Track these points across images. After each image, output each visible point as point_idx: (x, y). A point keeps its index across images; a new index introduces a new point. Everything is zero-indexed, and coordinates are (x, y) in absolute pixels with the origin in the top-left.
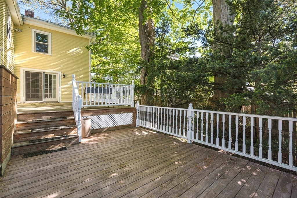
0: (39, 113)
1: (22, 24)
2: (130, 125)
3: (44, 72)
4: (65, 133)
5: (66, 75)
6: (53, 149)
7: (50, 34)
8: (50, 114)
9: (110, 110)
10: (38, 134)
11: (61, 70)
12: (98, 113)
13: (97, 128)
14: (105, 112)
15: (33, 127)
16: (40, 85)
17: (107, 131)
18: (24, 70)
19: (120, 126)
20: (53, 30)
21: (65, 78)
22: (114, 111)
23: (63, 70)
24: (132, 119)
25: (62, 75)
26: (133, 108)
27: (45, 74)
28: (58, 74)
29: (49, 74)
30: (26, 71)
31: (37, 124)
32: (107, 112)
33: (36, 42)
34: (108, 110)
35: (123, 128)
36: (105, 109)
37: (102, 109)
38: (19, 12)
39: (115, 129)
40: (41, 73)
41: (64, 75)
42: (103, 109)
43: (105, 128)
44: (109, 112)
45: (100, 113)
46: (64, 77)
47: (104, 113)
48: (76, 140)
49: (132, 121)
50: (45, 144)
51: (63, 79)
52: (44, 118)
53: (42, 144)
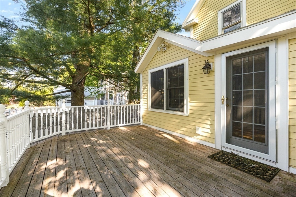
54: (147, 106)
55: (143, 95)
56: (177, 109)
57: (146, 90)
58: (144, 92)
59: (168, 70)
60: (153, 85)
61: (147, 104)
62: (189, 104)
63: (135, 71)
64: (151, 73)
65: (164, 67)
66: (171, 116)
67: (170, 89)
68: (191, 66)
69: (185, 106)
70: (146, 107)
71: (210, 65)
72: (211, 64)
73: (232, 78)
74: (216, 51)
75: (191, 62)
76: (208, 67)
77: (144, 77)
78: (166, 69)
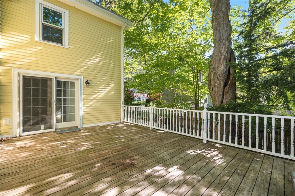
3: (55, 78)
5: (91, 82)
7: (67, 12)
11: (83, 74)
16: (48, 100)
18: (19, 74)
20: (71, 6)
21: (90, 87)
23: (85, 74)
25: (85, 81)
27: (57, 81)
28: (77, 79)
29: (63, 80)
30: (23, 76)
33: (42, 23)
40: (51, 79)
41: (87, 82)
46: (87, 85)
51: (87, 89)
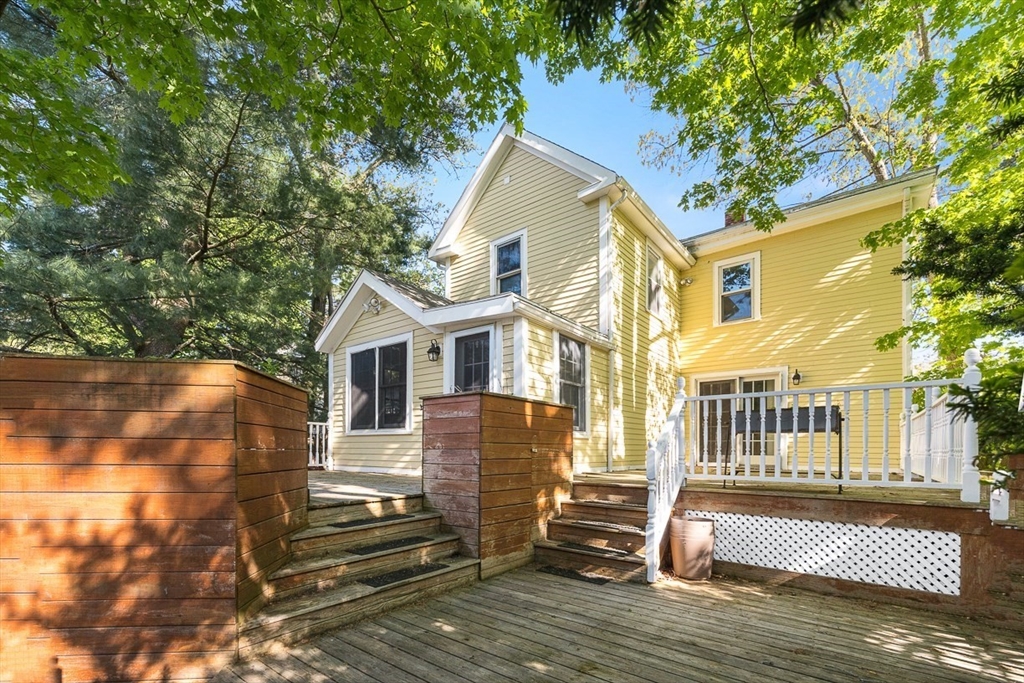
0: (603, 486)
1: (692, 261)
2: (936, 598)
3: (740, 378)
4: (629, 544)
5: (806, 374)
6: (588, 575)
7: (758, 255)
8: (623, 490)
9: (805, 503)
10: (581, 532)
11: (788, 361)
12: (754, 506)
13: (752, 563)
14: (783, 508)
15: (585, 515)
17: (791, 587)
19: (862, 585)
20: (764, 240)
21: (801, 384)
22: (827, 510)
23: (792, 360)
24: (956, 567)
25: (792, 375)
26: (968, 509)
27: (745, 383)
28: (777, 374)
29: (753, 380)
30: (701, 383)
31: (591, 510)
32: (792, 507)
33: (722, 296)
34: (795, 501)
35: (884, 598)
36: (781, 494)
37: (767, 493)
38: (674, 238)
39: (833, 590)
40: (734, 381)
41: (797, 377)
42: (775, 494)
43: (785, 572)
44: (802, 508)
45: (760, 506)
46: (797, 381)
47: (780, 511)
48: (638, 570)
49: (958, 581)
50: (579, 557)
52: (614, 499)
53: (574, 556)
54: (344, 426)
55: (334, 402)
56: (395, 425)
57: (341, 390)
58: (337, 396)
59: (384, 350)
60: (356, 382)
61: (344, 421)
62: (413, 413)
63: (317, 347)
64: (352, 355)
65: (376, 344)
66: (387, 439)
67: (385, 388)
68: (417, 346)
69: (408, 418)
70: (341, 429)
71: (438, 348)
72: (440, 346)
73: (463, 368)
74: (445, 327)
75: (417, 340)
76: (435, 350)
77: (337, 363)
78: (380, 349)
